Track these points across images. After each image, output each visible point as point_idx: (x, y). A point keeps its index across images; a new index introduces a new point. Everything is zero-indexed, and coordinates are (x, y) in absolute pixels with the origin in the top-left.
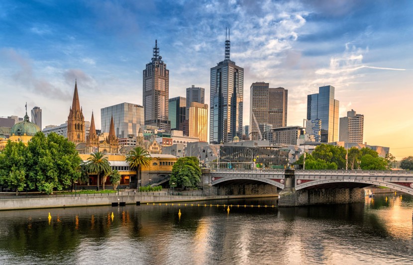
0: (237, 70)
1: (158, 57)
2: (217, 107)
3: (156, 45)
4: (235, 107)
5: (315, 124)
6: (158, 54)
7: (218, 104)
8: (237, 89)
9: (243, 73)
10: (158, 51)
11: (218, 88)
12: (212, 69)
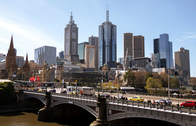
0: (113, 26)
1: (72, 21)
2: (102, 47)
3: (72, 14)
4: (112, 47)
5: (156, 56)
6: (72, 19)
7: (102, 45)
8: (113, 37)
9: (116, 28)
10: (72, 17)
11: (102, 37)
12: (99, 26)
